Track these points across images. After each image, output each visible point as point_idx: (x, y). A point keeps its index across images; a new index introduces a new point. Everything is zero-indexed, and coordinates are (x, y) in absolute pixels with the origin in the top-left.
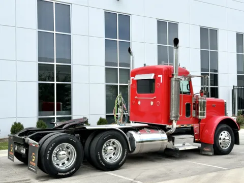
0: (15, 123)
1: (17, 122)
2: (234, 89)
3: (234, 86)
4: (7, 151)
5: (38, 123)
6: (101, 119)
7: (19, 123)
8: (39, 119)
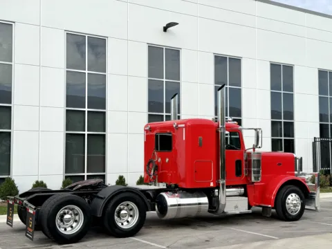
0: (37, 182)
1: (40, 180)
2: (315, 141)
3: (315, 138)
4: (6, 216)
5: (64, 183)
6: (141, 178)
7: (42, 182)
8: (66, 177)
